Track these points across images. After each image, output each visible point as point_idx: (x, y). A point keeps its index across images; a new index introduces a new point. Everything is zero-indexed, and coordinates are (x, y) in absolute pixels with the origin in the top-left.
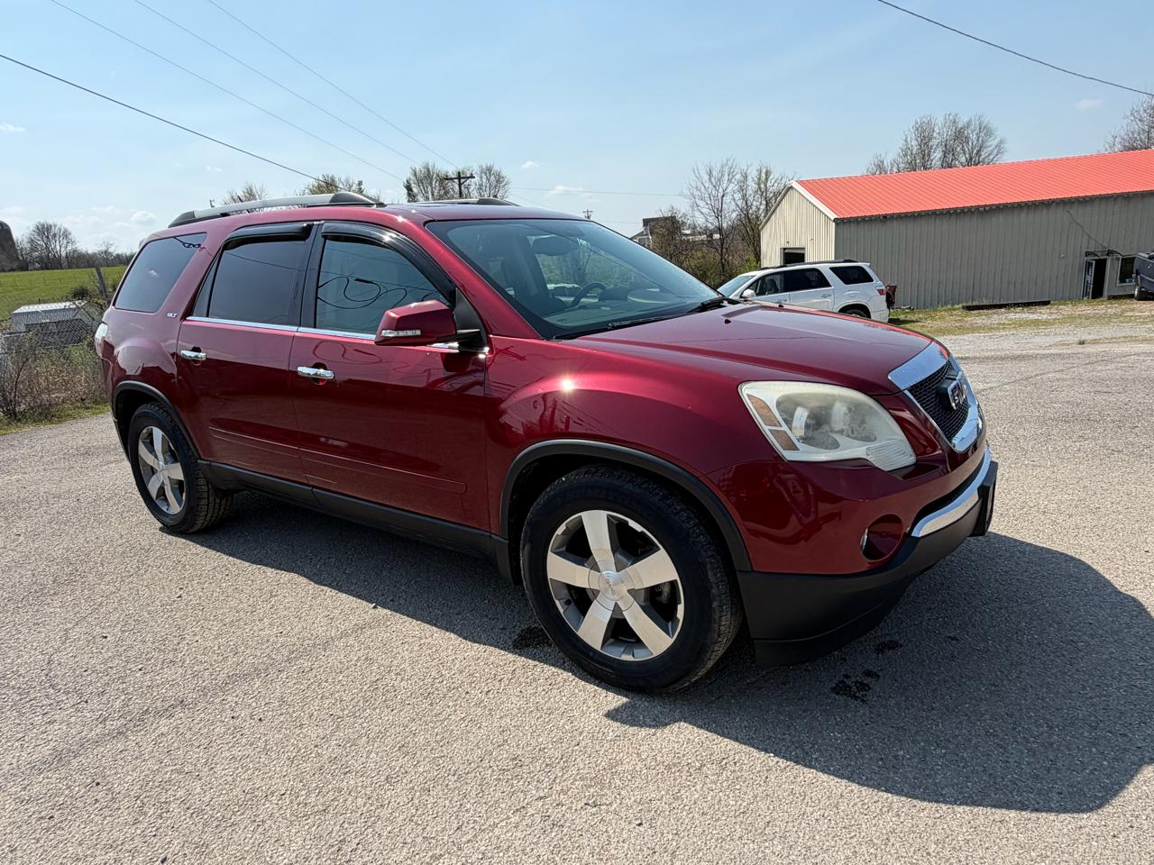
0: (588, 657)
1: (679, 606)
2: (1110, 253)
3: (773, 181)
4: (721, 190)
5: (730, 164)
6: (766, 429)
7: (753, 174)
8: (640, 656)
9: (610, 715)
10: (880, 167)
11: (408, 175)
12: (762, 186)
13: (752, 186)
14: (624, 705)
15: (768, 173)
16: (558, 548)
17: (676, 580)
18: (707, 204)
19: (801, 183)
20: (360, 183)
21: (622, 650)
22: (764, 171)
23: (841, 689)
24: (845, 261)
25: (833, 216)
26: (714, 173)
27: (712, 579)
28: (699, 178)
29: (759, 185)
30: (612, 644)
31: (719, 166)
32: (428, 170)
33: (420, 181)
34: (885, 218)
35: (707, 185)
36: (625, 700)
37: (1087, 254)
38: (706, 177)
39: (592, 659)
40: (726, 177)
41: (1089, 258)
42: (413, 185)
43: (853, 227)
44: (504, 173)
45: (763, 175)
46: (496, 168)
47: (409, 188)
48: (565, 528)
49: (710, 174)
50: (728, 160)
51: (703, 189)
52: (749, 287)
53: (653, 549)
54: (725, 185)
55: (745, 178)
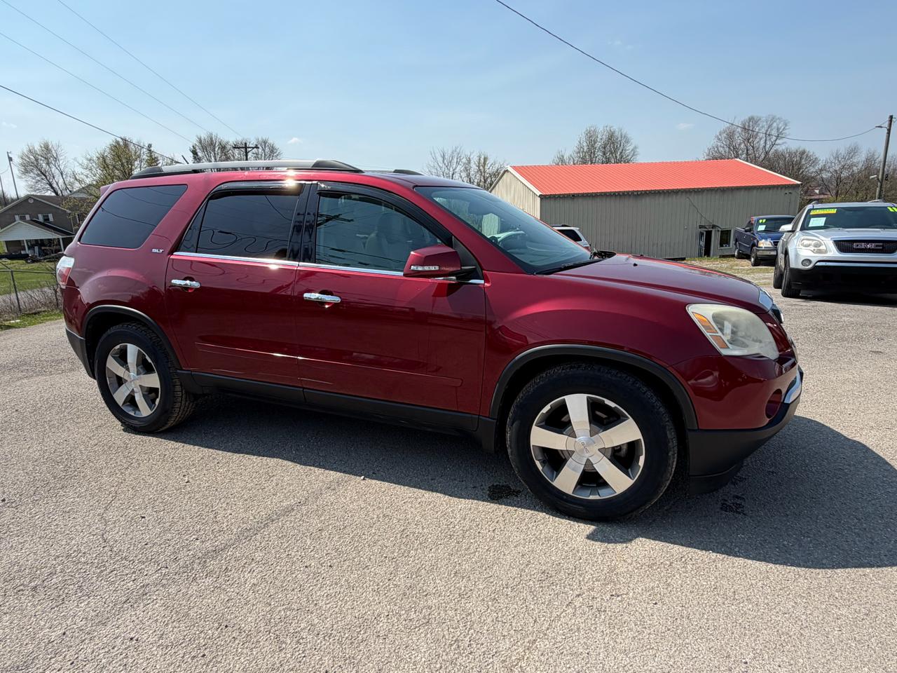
0: (562, 499)
1: (641, 457)
2: (714, 227)
3: (489, 165)
4: (451, 169)
5: (458, 150)
6: (708, 335)
7: (474, 159)
8: (604, 494)
9: (588, 537)
10: (562, 160)
11: (195, 141)
12: (481, 168)
13: (474, 167)
14: (595, 530)
15: (485, 159)
16: (541, 422)
17: (640, 439)
19: (514, 168)
20: (150, 146)
21: (589, 492)
22: (483, 157)
23: (725, 507)
24: (563, 226)
25: (538, 193)
26: (447, 157)
27: (669, 436)
28: (435, 159)
29: (479, 167)
30: (582, 489)
31: (450, 152)
32: (211, 139)
33: (204, 148)
34: (573, 196)
35: (441, 165)
37: (701, 227)
38: (440, 159)
39: (566, 501)
40: (455, 160)
41: (703, 230)
42: (198, 150)
43: (552, 202)
44: (277, 146)
45: (482, 160)
46: (270, 141)
47: (195, 153)
48: (550, 408)
49: (444, 157)
50: (456, 148)
51: (439, 169)
53: (624, 418)
54: (454, 166)
55: (469, 161)
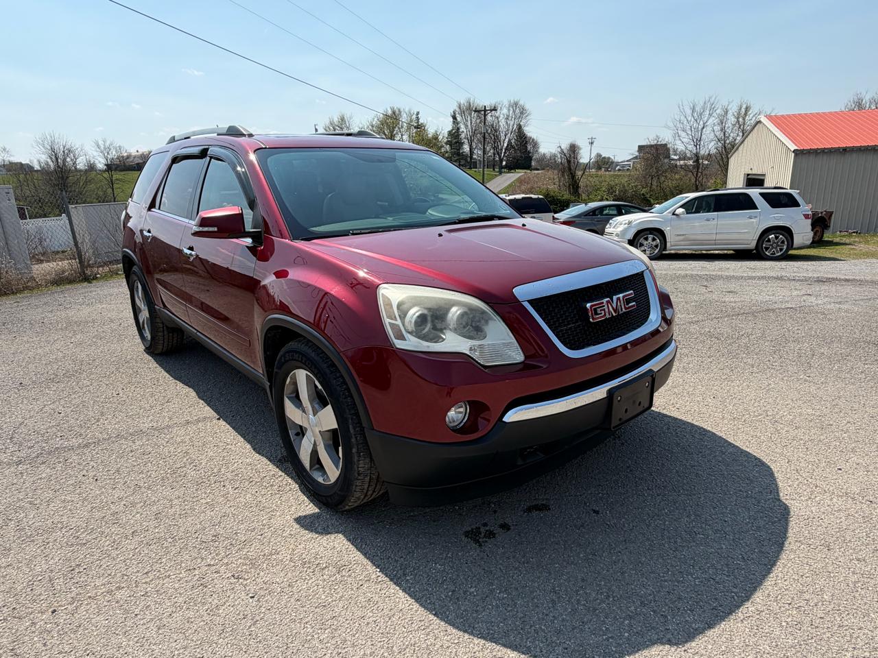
1: (340, 448)
3: (751, 116)
4: (701, 123)
5: (712, 101)
6: (387, 321)
7: (733, 109)
8: (325, 480)
9: (299, 520)
10: (859, 105)
11: (455, 107)
12: (741, 120)
13: (731, 119)
14: (313, 515)
15: (747, 109)
16: (291, 393)
17: (337, 429)
18: (688, 134)
19: (769, 117)
20: (418, 113)
21: (318, 473)
22: (744, 106)
25: (793, 147)
26: (698, 109)
28: (683, 112)
29: (738, 118)
30: (316, 469)
31: (702, 104)
32: (470, 105)
33: (462, 112)
34: (845, 151)
35: (689, 119)
36: (317, 510)
38: (689, 112)
40: (708, 112)
42: (457, 115)
43: (812, 158)
44: (527, 107)
45: (743, 110)
46: (521, 103)
47: (454, 118)
48: (290, 380)
49: (693, 110)
50: (710, 98)
51: (685, 122)
52: (681, 207)
53: (327, 403)
54: (706, 118)
55: (726, 112)
